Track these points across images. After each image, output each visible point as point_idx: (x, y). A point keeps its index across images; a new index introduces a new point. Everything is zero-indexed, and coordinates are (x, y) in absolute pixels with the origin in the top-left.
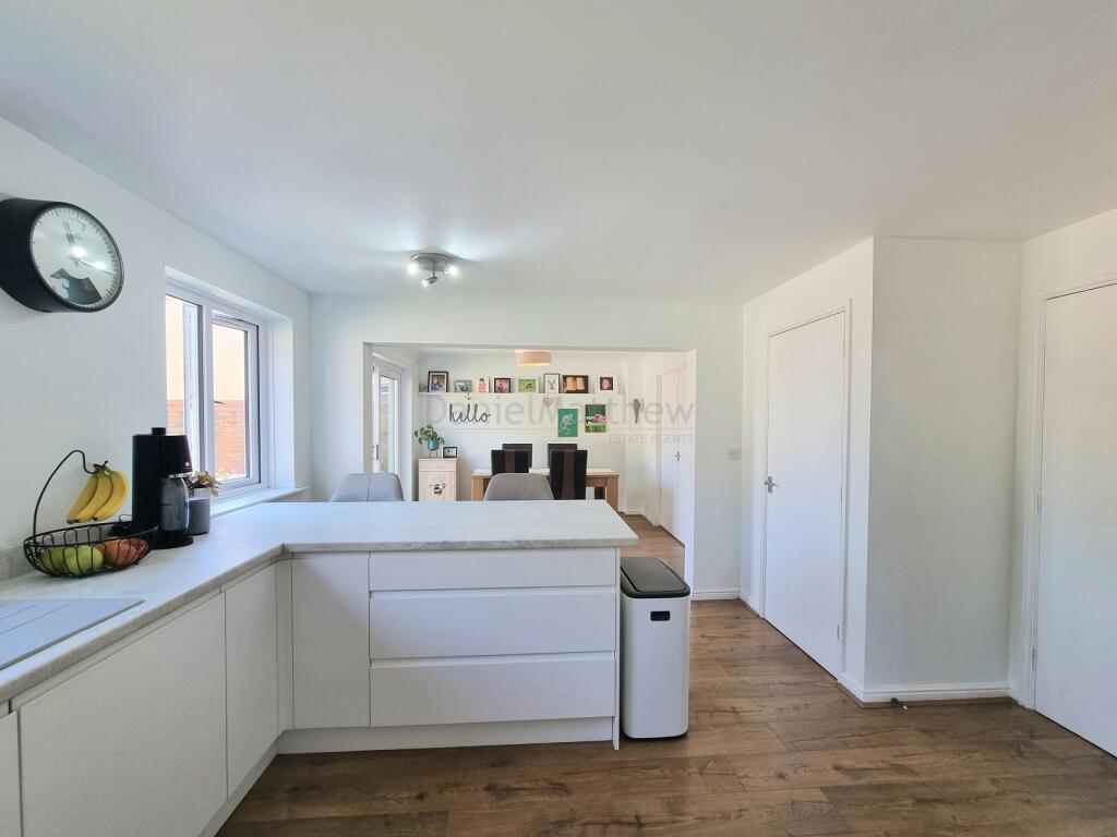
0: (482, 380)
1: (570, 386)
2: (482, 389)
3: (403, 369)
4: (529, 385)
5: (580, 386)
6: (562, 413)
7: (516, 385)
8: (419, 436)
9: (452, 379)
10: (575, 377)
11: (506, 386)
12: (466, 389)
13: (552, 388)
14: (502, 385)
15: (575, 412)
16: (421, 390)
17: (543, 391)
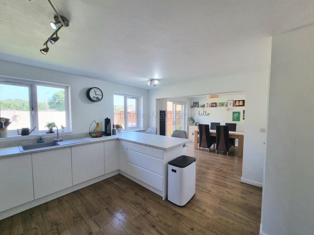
0: (208, 104)
1: (237, 104)
2: (207, 107)
3: (186, 103)
4: (222, 104)
5: (241, 103)
6: (234, 113)
7: (218, 105)
8: (189, 119)
9: (200, 104)
10: (239, 101)
11: (215, 105)
12: (203, 106)
13: (230, 105)
14: (214, 105)
15: (239, 113)
16: (191, 107)
17: (227, 106)
